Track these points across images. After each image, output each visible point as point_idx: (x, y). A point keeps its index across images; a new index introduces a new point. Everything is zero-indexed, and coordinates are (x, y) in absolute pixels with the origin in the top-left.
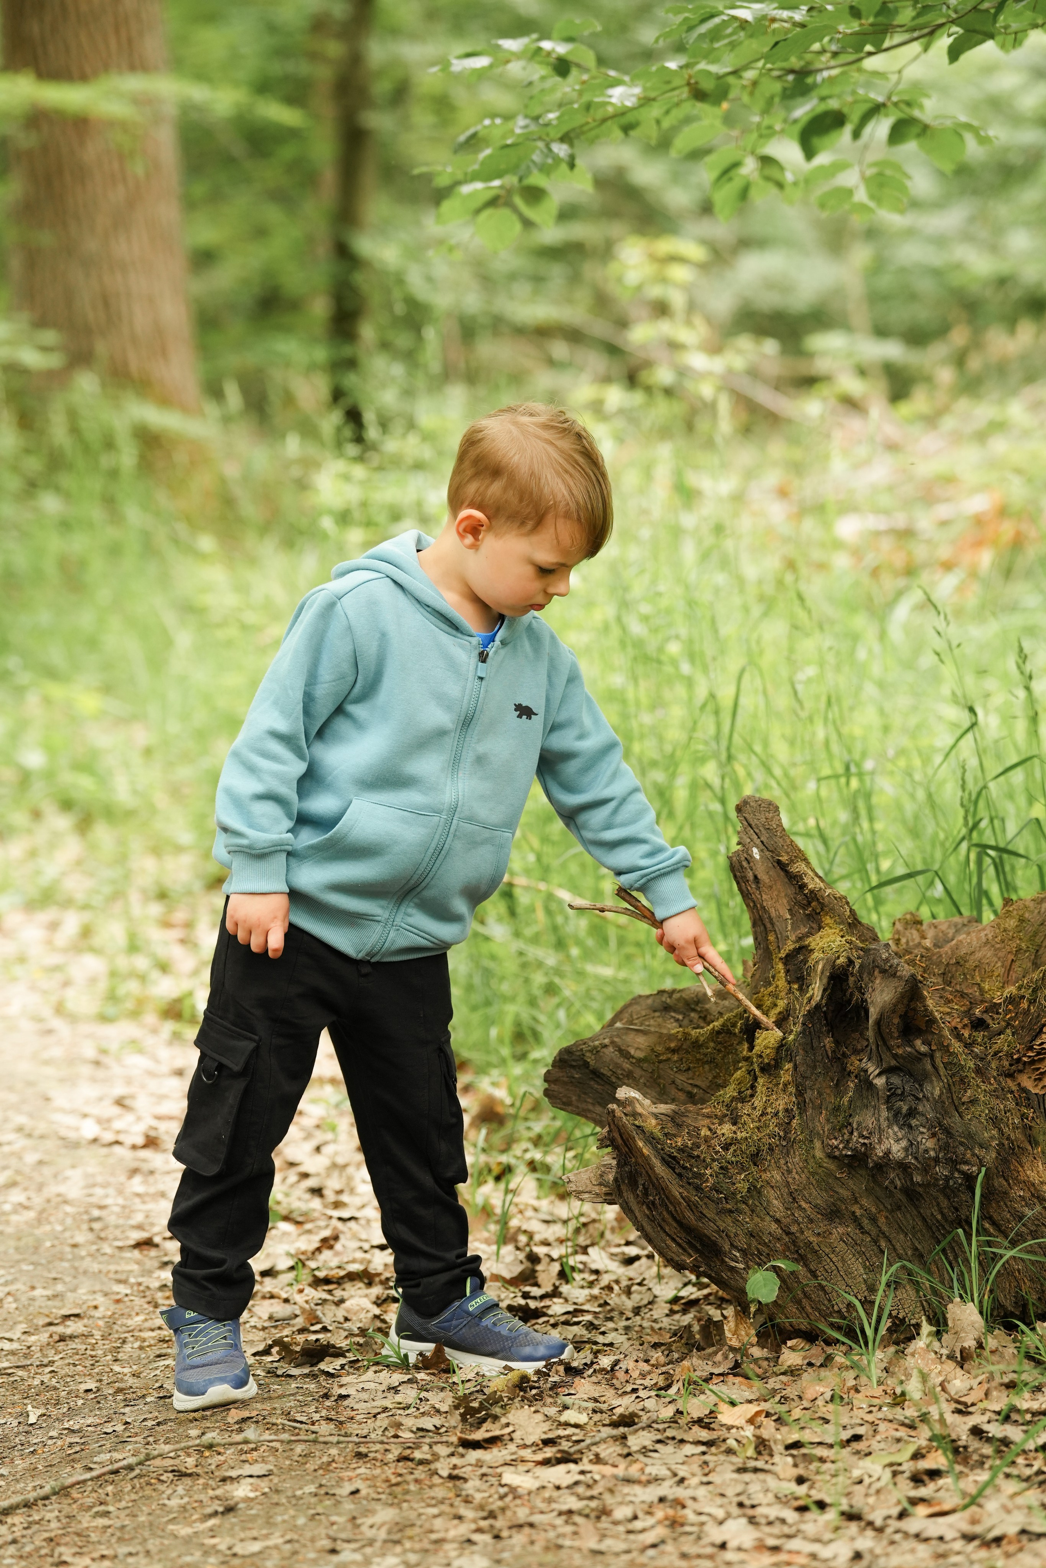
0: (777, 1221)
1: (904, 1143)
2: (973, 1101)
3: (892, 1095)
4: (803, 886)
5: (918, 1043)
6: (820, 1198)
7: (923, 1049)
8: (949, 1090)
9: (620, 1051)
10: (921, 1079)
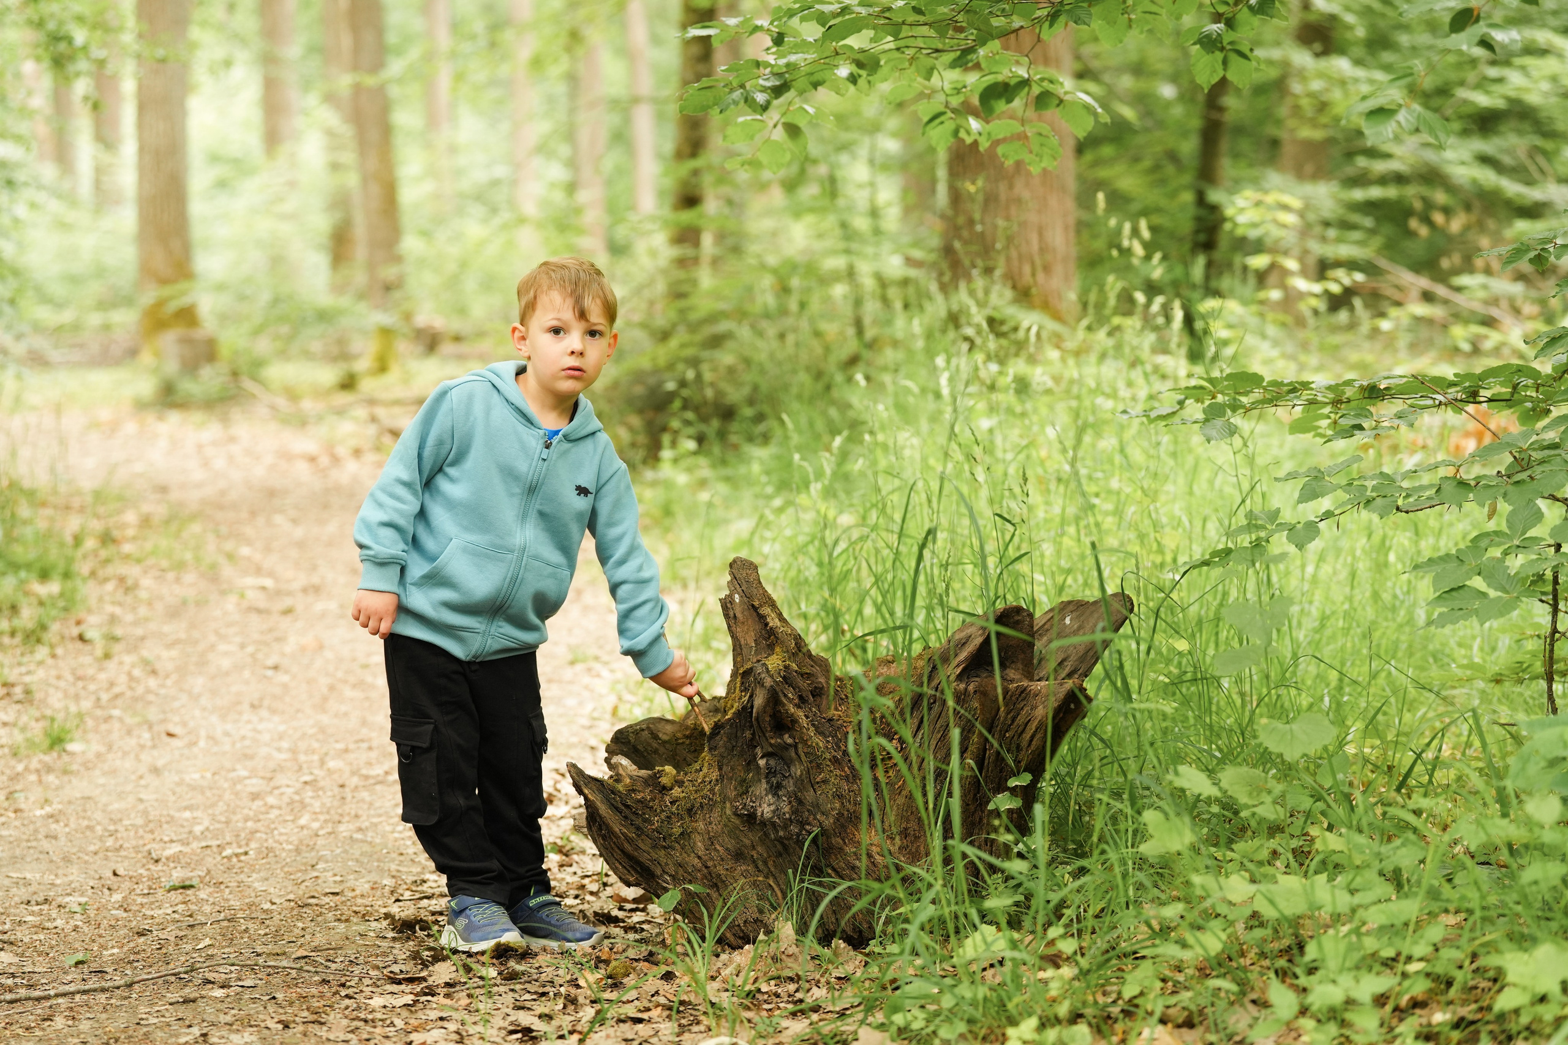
0: (699, 858)
1: (773, 808)
2: (825, 781)
3: (770, 773)
4: (767, 624)
5: (786, 736)
6: (730, 844)
7: (789, 741)
8: (808, 772)
9: (652, 733)
10: (788, 763)
